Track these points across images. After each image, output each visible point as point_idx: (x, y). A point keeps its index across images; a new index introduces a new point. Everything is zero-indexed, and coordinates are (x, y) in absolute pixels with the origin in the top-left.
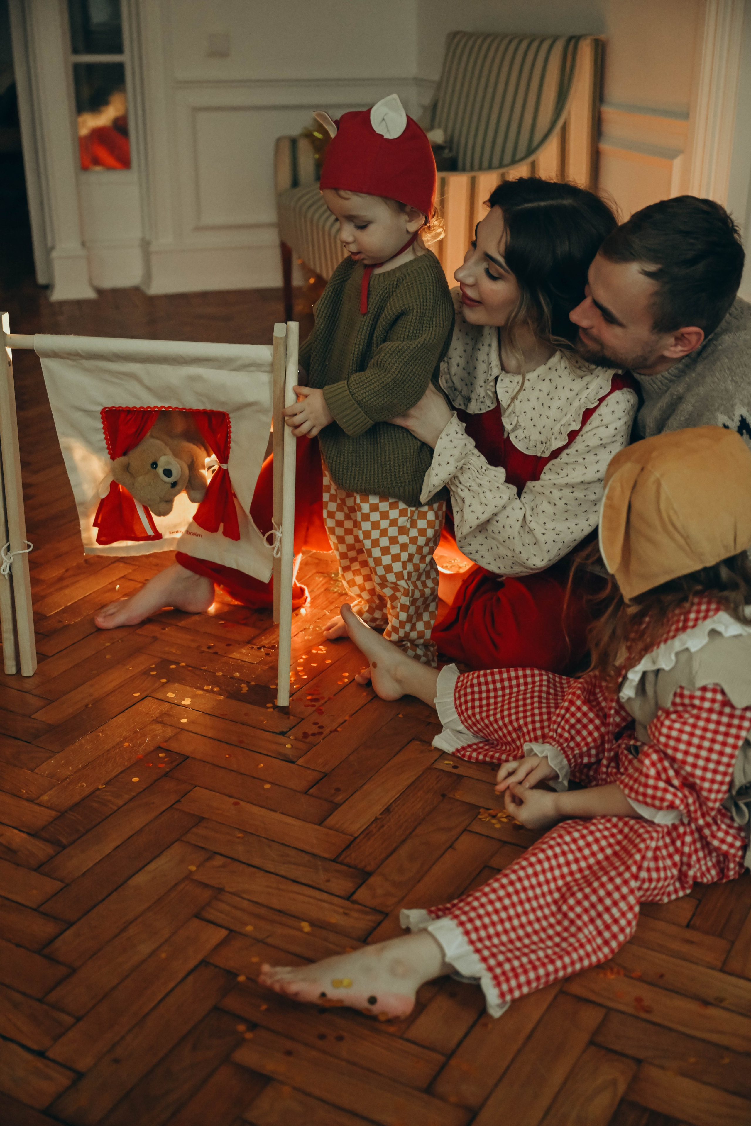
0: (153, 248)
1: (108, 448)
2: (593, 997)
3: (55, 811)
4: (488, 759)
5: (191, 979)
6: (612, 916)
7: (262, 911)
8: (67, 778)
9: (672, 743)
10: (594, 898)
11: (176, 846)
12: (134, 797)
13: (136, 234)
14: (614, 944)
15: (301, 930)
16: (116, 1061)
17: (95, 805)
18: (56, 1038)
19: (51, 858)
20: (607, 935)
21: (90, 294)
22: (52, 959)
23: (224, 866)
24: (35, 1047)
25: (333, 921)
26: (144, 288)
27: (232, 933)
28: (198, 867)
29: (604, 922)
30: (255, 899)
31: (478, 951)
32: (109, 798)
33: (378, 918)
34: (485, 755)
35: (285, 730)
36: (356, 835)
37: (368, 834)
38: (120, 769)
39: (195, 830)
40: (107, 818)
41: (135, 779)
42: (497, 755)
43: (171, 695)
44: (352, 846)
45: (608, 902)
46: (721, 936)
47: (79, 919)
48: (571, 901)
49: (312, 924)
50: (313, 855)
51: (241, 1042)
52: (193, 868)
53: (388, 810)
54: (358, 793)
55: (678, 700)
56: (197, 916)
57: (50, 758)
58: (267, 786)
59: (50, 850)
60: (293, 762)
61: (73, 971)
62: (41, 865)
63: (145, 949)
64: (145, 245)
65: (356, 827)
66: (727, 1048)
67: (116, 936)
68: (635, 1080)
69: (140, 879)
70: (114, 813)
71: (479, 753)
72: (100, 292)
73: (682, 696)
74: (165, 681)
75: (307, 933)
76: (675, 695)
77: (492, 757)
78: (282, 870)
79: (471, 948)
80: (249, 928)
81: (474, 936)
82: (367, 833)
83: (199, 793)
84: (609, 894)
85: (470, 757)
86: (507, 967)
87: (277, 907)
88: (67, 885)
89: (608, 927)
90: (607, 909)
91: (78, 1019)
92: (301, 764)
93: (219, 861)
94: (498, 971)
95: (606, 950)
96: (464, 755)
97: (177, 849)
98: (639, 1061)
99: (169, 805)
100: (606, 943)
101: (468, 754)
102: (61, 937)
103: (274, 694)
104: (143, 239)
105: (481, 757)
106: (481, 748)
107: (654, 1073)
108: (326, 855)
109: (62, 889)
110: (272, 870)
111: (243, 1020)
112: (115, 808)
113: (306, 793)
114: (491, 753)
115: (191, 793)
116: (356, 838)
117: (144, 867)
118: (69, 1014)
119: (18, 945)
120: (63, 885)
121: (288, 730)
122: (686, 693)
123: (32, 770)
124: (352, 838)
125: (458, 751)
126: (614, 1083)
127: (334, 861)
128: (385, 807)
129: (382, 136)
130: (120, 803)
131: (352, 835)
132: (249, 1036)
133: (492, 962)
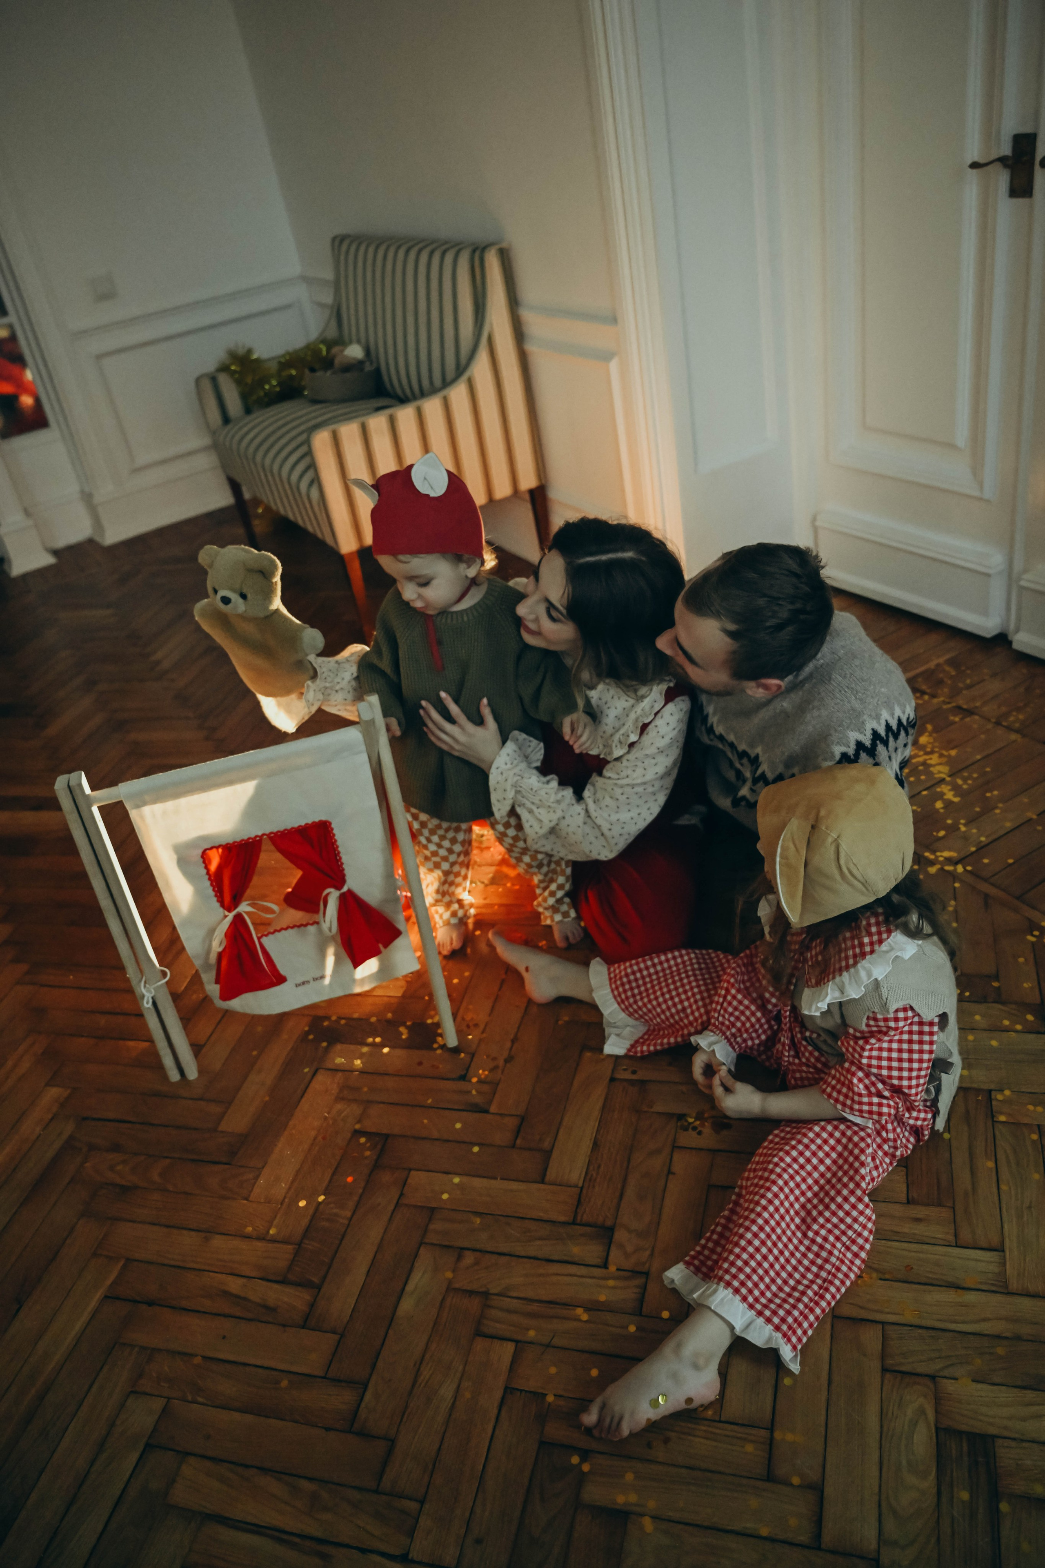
0: (97, 500)
1: (216, 896)
2: (863, 1314)
3: (292, 1244)
4: (659, 1048)
5: (503, 1413)
6: (855, 1231)
7: (534, 1307)
8: (285, 1198)
9: (874, 1062)
10: (835, 1220)
11: (422, 1250)
12: (358, 1202)
13: (72, 488)
14: (863, 1255)
15: (577, 1319)
16: (479, 1541)
17: (325, 1224)
18: (411, 1534)
19: (312, 1306)
20: (855, 1248)
21: (49, 560)
22: (364, 1435)
23: (477, 1263)
24: (397, 1552)
25: (602, 1298)
26: (98, 539)
27: (520, 1345)
28: (453, 1271)
29: (849, 1238)
30: (521, 1295)
31: (760, 1313)
32: (335, 1211)
33: (639, 1281)
34: (655, 1045)
35: (463, 1073)
36: (580, 1185)
37: (590, 1180)
38: (330, 1171)
39: (432, 1227)
40: (343, 1236)
41: (350, 1179)
42: (665, 1041)
43: (340, 1060)
44: (582, 1200)
45: (849, 1220)
46: (940, 1205)
47: (371, 1375)
48: (815, 1227)
49: (587, 1309)
50: (553, 1222)
51: (582, 1478)
52: (449, 1275)
53: (596, 1145)
54: (561, 1131)
55: (872, 1023)
56: (479, 1333)
57: (257, 1178)
58: (476, 1149)
59: (306, 1296)
60: (486, 1111)
61: (392, 1442)
62: (307, 1317)
63: (447, 1392)
64: (87, 498)
65: (576, 1175)
66: (998, 1337)
67: (413, 1385)
68: (938, 1400)
69: (407, 1305)
70: (348, 1227)
71: (649, 1045)
72: (56, 553)
73: (876, 1019)
74: (325, 1044)
75: (586, 1322)
76: (868, 1018)
77: (662, 1044)
78: (532, 1251)
79: (753, 1313)
80: (532, 1333)
81: (751, 1299)
82: (588, 1177)
83: (417, 1178)
84: (848, 1214)
85: (642, 1052)
86: (790, 1320)
87: (545, 1298)
88: (342, 1335)
89: (854, 1242)
90: (850, 1227)
91: (422, 1502)
92: (495, 1112)
93: (469, 1259)
94: (784, 1327)
95: (858, 1262)
96: (636, 1052)
97: (425, 1257)
98: (933, 1378)
99: (395, 1202)
100: (856, 1255)
101: (639, 1049)
102: (363, 1405)
103: (434, 1030)
104: (82, 492)
105: (652, 1048)
106: (647, 1040)
107: (950, 1386)
108: (562, 1218)
109: (339, 1342)
110: (523, 1253)
111: (574, 1449)
112: (346, 1222)
113: (513, 1146)
114: (659, 1041)
115: (409, 1181)
116: (582, 1188)
117: (403, 1289)
118: (410, 1499)
119: (327, 1429)
120: (337, 1337)
121: (465, 1072)
122: (879, 1016)
123: (247, 1199)
124: (577, 1190)
125: (629, 1050)
126: (922, 1411)
127: (574, 1223)
128: (592, 1141)
129: (428, 495)
130: (348, 1214)
131: (576, 1186)
132: (586, 1468)
133: (776, 1320)
